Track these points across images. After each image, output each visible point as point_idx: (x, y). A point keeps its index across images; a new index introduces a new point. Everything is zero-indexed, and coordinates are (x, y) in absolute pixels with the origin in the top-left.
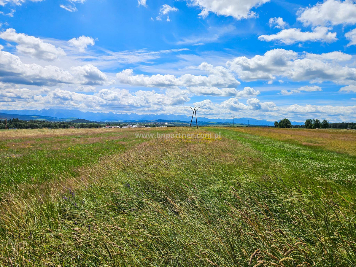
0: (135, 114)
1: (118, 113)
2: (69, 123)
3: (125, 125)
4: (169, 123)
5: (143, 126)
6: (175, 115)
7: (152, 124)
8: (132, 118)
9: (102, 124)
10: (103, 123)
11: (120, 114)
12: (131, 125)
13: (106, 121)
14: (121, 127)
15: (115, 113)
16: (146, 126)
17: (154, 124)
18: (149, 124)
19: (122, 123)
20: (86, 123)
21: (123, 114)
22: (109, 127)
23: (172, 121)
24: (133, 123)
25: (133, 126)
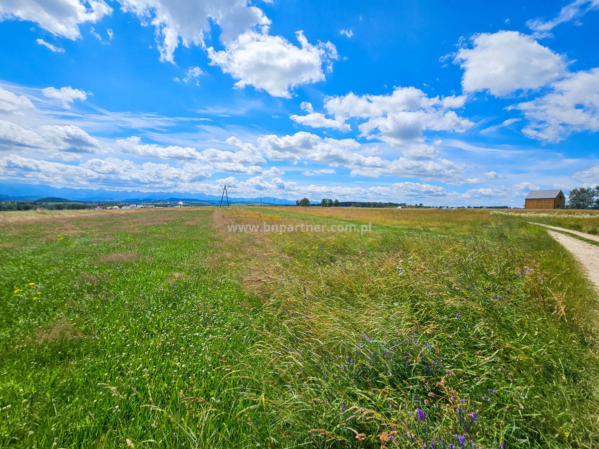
0: (138, 191)
1: (112, 190)
2: (35, 203)
3: (125, 205)
4: (184, 202)
5: (152, 206)
6: (191, 193)
7: (161, 203)
8: (134, 197)
9: (89, 204)
10: (91, 202)
11: (116, 191)
12: (135, 205)
13: (97, 200)
14: (120, 207)
15: (107, 190)
16: (156, 206)
17: (165, 204)
18: (159, 204)
19: (120, 202)
20: (62, 203)
21: (120, 191)
22: (103, 208)
23: (188, 200)
24: (137, 202)
25: (138, 206)
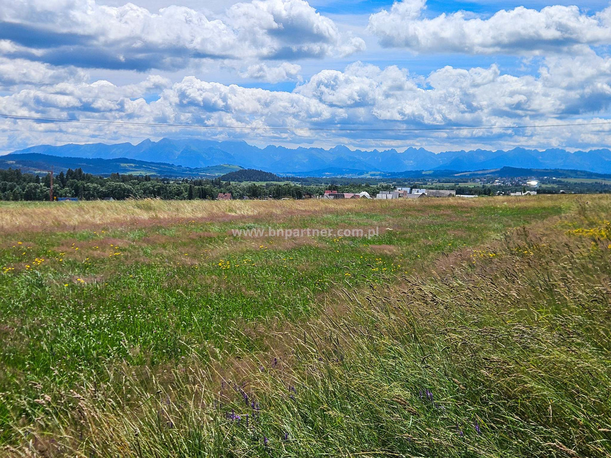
0: (422, 149)
1: (363, 150)
2: (217, 183)
3: (386, 189)
4: (542, 181)
5: (448, 192)
6: (568, 150)
7: (479, 184)
8: (410, 165)
9: (313, 186)
10: (318, 181)
11: (370, 150)
12: (408, 189)
13: (327, 175)
14: (373, 194)
15: (353, 149)
16: (460, 191)
17: (489, 185)
18: (471, 185)
19: (376, 181)
20: (264, 184)
21: (381, 150)
22: (336, 197)
23: (556, 173)
24: (414, 180)
25: (414, 191)
